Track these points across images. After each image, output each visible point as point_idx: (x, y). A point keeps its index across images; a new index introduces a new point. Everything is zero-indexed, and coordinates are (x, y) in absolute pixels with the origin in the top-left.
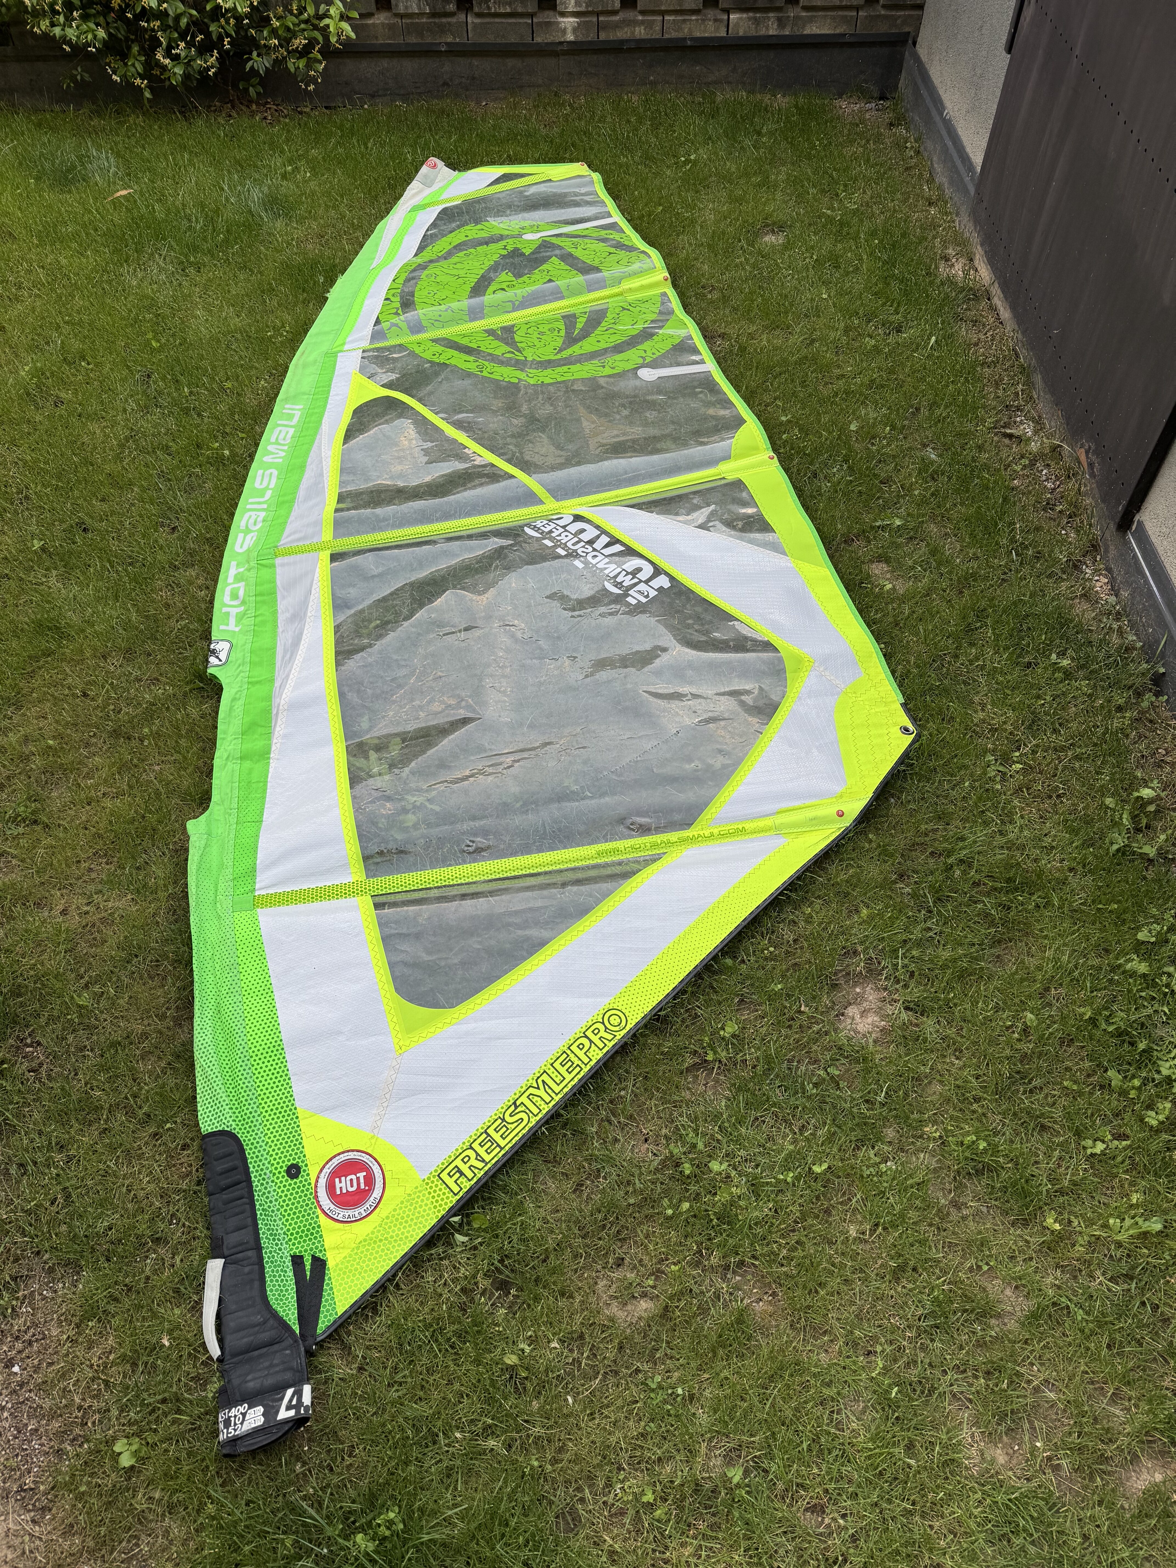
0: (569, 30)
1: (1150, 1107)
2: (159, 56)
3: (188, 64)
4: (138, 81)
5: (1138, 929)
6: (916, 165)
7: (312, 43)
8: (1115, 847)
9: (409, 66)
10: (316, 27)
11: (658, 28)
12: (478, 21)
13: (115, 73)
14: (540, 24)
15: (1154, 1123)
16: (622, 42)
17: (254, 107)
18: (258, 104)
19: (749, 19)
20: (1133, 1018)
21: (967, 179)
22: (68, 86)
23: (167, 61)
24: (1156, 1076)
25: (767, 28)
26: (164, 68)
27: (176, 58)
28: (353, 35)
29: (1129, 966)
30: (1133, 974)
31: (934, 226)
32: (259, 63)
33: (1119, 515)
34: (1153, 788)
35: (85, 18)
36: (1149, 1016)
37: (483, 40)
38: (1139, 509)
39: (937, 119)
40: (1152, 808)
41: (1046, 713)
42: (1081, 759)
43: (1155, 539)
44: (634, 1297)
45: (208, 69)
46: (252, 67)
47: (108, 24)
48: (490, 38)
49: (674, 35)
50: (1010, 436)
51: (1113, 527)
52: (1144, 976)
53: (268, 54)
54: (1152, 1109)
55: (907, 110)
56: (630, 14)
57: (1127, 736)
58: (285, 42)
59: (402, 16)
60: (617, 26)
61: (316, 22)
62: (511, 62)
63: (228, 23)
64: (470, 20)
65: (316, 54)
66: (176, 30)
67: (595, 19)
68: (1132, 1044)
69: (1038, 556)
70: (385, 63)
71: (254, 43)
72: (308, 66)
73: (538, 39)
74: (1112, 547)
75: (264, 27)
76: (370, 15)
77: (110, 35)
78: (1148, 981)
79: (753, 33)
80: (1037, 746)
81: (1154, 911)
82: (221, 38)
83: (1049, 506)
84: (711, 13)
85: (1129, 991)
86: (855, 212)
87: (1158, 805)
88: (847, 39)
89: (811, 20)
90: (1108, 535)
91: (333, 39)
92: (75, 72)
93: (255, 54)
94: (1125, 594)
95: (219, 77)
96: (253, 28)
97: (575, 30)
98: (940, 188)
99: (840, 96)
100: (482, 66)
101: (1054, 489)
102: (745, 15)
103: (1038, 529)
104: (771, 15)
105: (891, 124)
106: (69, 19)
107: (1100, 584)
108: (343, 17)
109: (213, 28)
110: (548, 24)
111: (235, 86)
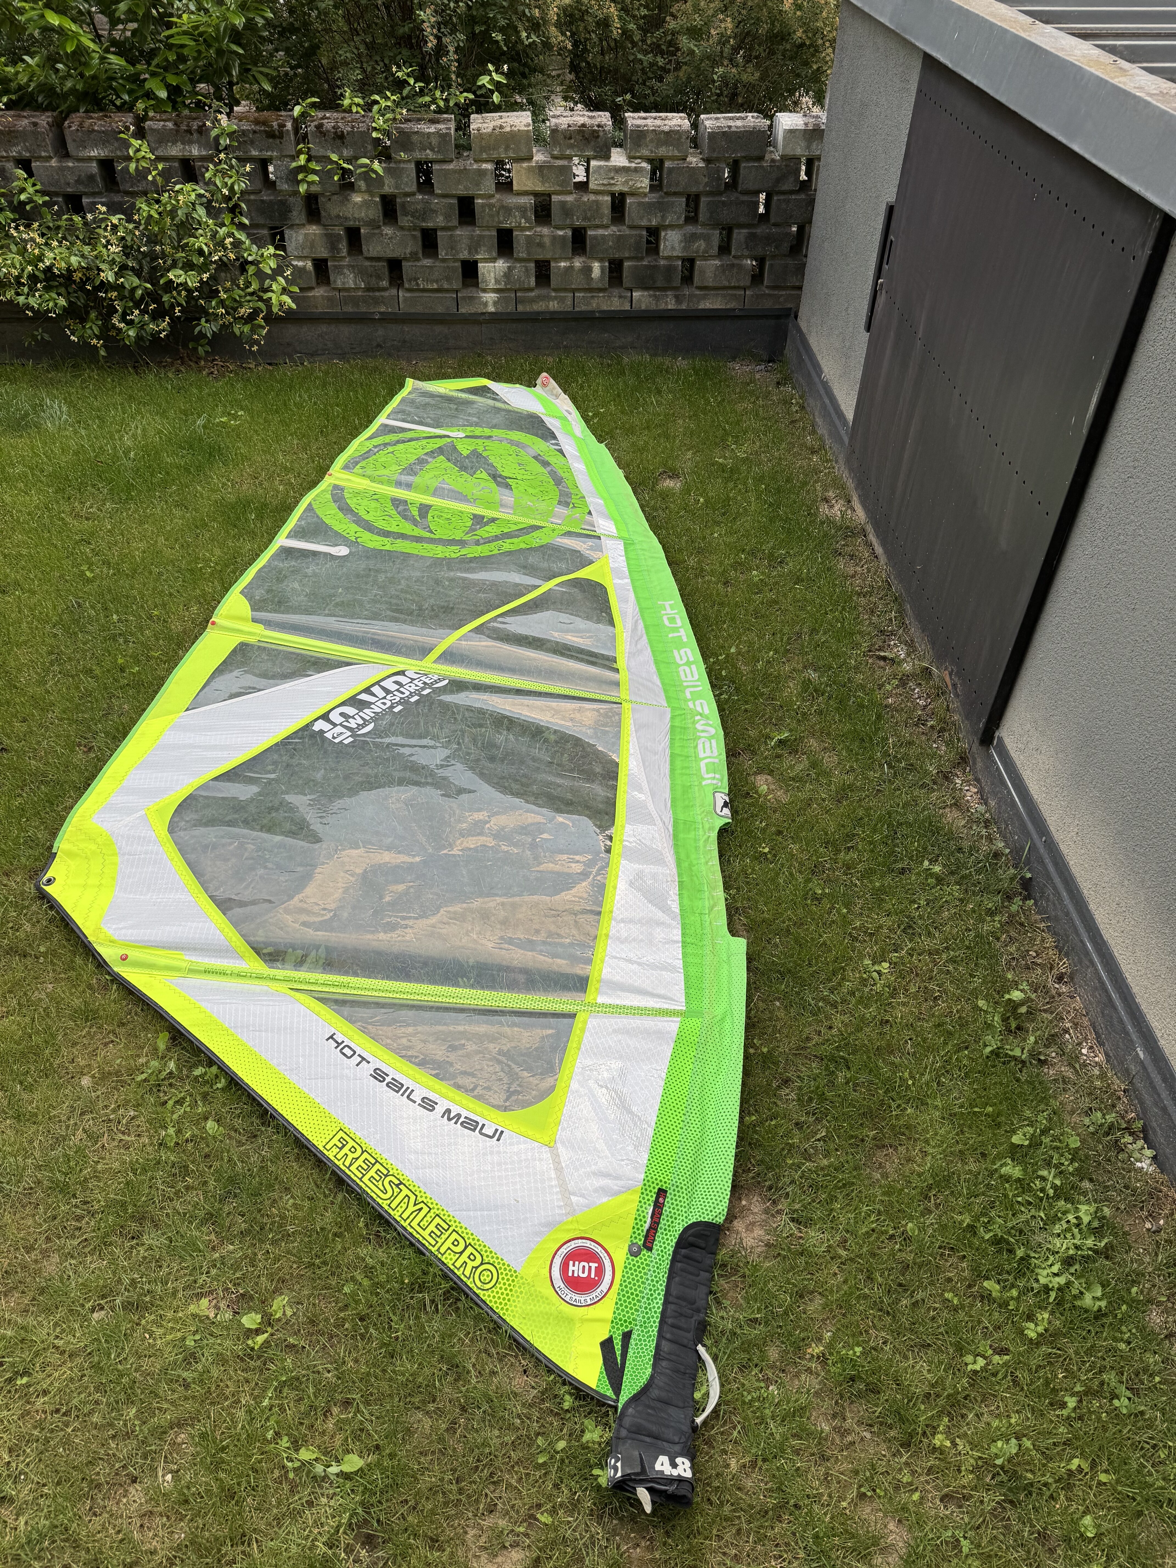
0: (490, 303)
1: (1030, 1317)
2: (115, 321)
3: (142, 327)
4: (95, 341)
5: (1014, 1132)
6: (801, 419)
7: (256, 312)
8: (988, 1049)
9: (346, 331)
10: (260, 299)
11: (569, 302)
12: (408, 295)
13: (73, 334)
14: (464, 298)
15: (1032, 1335)
16: (538, 313)
17: (203, 363)
18: (206, 360)
19: (650, 296)
20: (1009, 1224)
21: (843, 433)
22: (30, 343)
23: (122, 325)
24: (1035, 1285)
25: (666, 303)
26: (120, 330)
27: (130, 323)
28: (294, 306)
29: (1004, 1170)
30: (1007, 1179)
31: (817, 471)
32: (208, 328)
33: (981, 732)
34: (1022, 991)
35: (47, 289)
36: (1027, 1222)
37: (413, 311)
38: (998, 727)
39: (817, 380)
40: (1023, 1010)
41: (921, 917)
42: (955, 962)
43: (1013, 754)
44: (505, 1547)
45: (160, 332)
46: (200, 331)
47: (69, 293)
48: (419, 309)
49: (584, 308)
50: (884, 658)
51: (977, 742)
52: (1019, 1180)
53: (215, 320)
54: (1032, 1321)
55: (792, 372)
56: (543, 291)
57: (998, 939)
58: (232, 310)
59: (340, 290)
60: (532, 301)
61: (261, 294)
62: (438, 329)
63: (179, 294)
64: (401, 294)
65: (260, 321)
66: (132, 300)
67: (513, 295)
68: (1011, 1251)
69: (911, 767)
70: (324, 328)
71: (204, 311)
72: (253, 331)
73: (462, 310)
74: (979, 760)
75: (213, 298)
76: (311, 288)
77: (70, 303)
78: (1023, 1185)
79: (654, 307)
80: (912, 949)
81: (1028, 1113)
82: (172, 307)
83: (921, 722)
84: (616, 291)
85: (1006, 1196)
86: (744, 460)
87: (1029, 1007)
88: (737, 313)
89: (704, 297)
90: (974, 749)
91: (275, 309)
92: (36, 333)
93: (203, 320)
94: (992, 803)
95: (171, 338)
96: (203, 299)
97: (495, 303)
98: (821, 439)
99: (734, 359)
100: (412, 331)
101: (926, 706)
102: (646, 293)
103: (910, 743)
104: (669, 293)
105: (778, 383)
106: (32, 290)
107: (970, 794)
108: (284, 291)
109: (165, 298)
110: (472, 298)
111: (185, 346)
